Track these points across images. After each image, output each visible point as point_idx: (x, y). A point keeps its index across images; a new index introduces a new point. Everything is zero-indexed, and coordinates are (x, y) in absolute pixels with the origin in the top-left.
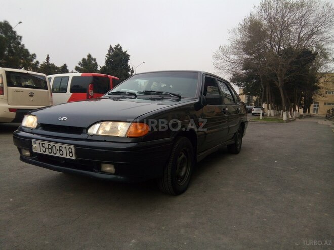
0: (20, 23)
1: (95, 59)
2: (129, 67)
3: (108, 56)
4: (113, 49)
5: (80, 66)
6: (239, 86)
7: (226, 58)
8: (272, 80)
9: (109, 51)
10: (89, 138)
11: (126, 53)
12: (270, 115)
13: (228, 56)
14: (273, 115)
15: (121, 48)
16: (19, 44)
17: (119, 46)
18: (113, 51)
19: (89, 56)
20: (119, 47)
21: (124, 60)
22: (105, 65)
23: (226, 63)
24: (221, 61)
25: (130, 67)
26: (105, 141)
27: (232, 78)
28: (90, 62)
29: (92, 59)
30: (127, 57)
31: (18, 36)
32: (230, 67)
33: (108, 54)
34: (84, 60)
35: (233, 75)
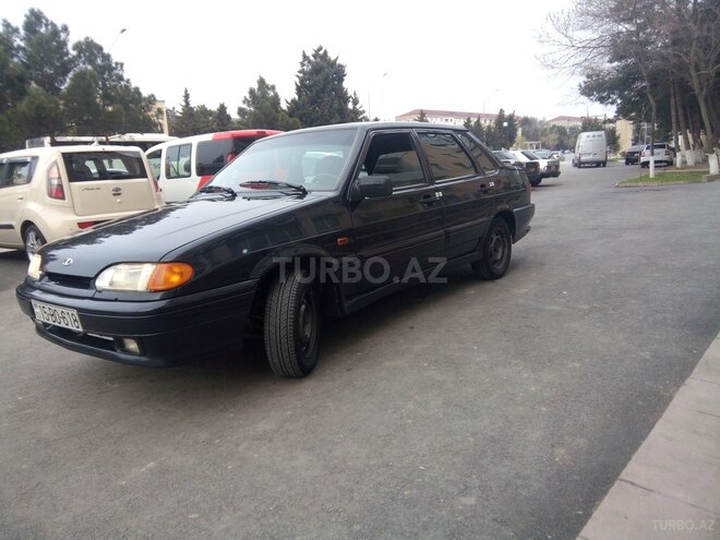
0: (124, 30)
1: (273, 88)
2: (346, 93)
3: (301, 75)
4: (308, 58)
5: (245, 106)
6: (602, 102)
7: (565, 41)
8: (682, 79)
9: (302, 64)
10: (97, 295)
11: (338, 62)
12: (684, 162)
13: (570, 33)
14: (690, 162)
15: (325, 52)
16: (121, 78)
17: (320, 49)
18: (310, 62)
19: (262, 82)
20: (321, 52)
21: (333, 80)
22: (297, 97)
23: (568, 51)
24: (555, 48)
25: (350, 93)
26: (116, 300)
27: (583, 85)
28: (264, 95)
29: (267, 87)
30: (338, 73)
31: (117, 64)
32: (577, 61)
33: (300, 72)
34: (252, 92)
35: (588, 77)
